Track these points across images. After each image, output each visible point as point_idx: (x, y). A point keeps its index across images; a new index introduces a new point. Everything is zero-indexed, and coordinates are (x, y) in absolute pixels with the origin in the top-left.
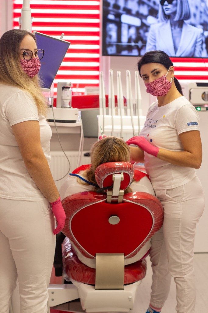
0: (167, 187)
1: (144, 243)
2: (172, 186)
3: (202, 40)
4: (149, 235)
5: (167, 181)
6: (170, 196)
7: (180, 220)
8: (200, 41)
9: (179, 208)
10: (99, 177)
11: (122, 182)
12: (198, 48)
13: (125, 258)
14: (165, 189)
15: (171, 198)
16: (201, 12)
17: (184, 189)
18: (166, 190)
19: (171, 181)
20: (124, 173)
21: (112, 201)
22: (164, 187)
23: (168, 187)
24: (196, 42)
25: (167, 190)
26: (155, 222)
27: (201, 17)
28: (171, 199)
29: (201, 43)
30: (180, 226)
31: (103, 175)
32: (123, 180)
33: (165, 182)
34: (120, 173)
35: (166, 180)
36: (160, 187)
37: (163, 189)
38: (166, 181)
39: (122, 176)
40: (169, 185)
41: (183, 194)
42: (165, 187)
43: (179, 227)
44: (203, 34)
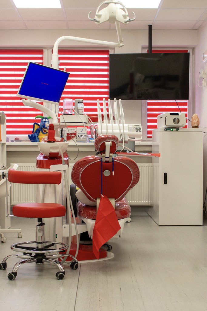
1: (127, 191)
4: (130, 186)
10: (97, 145)
11: (111, 146)
13: (115, 201)
20: (112, 141)
21: (105, 161)
26: (134, 177)
31: (99, 143)
32: (111, 145)
34: (110, 141)
39: (111, 142)
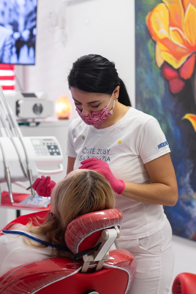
0: (139, 236)
2: (147, 233)
3: (11, 43)
5: (139, 228)
6: (143, 247)
7: (160, 278)
8: (9, 45)
9: (158, 262)
12: (7, 53)
14: (136, 238)
15: (146, 249)
16: (10, 10)
17: (162, 235)
18: (138, 239)
19: (145, 226)
22: (133, 236)
23: (141, 236)
24: (4, 46)
25: (140, 239)
27: (10, 15)
28: (146, 251)
29: (10, 46)
30: (159, 287)
33: (135, 229)
35: (137, 225)
36: (127, 237)
37: (133, 238)
38: (137, 227)
40: (142, 233)
41: (162, 242)
42: (136, 236)
43: (157, 289)
44: (12, 36)
